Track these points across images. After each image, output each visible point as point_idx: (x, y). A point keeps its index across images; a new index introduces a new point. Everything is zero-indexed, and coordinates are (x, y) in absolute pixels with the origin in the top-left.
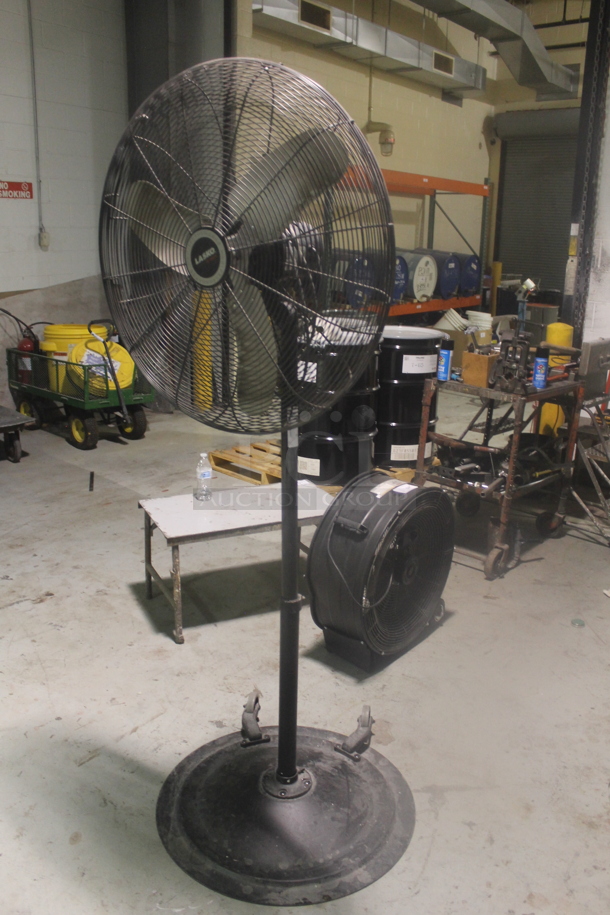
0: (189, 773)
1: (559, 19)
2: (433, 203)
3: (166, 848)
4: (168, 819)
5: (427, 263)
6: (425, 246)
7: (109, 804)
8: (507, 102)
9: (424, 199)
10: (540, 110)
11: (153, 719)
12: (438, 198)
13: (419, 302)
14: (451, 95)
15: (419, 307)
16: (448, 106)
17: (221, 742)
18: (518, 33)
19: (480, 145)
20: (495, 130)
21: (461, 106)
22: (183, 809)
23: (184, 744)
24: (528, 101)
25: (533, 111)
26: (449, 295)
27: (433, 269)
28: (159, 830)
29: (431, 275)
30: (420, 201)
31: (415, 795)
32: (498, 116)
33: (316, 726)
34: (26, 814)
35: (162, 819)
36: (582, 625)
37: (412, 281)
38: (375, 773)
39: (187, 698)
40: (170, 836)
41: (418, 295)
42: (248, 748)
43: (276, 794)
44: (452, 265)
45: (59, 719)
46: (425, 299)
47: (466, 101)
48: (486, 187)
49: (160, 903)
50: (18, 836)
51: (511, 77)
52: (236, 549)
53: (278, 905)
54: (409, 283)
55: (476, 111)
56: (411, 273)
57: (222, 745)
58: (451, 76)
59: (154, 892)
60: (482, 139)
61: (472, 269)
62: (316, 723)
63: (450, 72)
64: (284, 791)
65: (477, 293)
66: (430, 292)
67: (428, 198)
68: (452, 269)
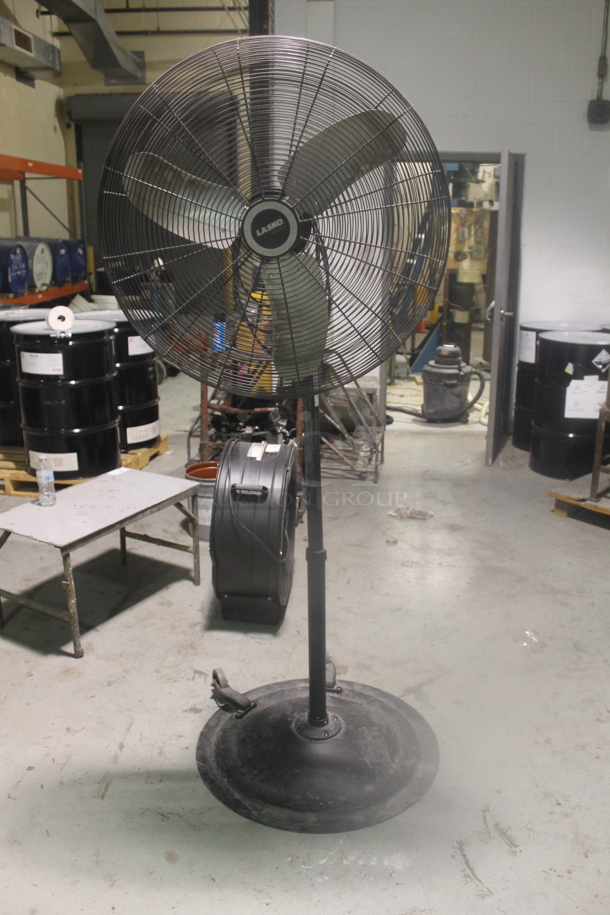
0: (213, 759)
1: (124, 6)
2: (24, 188)
3: (262, 823)
4: (238, 801)
5: (43, 251)
6: (21, 233)
7: (170, 816)
8: (76, 85)
9: (12, 184)
10: (110, 94)
11: (128, 731)
12: (28, 183)
13: (40, 292)
14: (23, 75)
15: (40, 296)
16: (22, 86)
17: (213, 723)
18: (93, 16)
19: (55, 128)
20: (69, 114)
21: (33, 86)
22: (243, 788)
23: (181, 739)
24: (96, 85)
25: (103, 95)
26: (64, 282)
27: (48, 256)
28: (241, 814)
29: (46, 262)
30: (9, 187)
31: (402, 699)
32: (70, 99)
33: (278, 681)
34: (98, 863)
35: (234, 806)
36: (395, 542)
37: (32, 270)
38: (360, 695)
39: (141, 701)
40: (255, 813)
41: (38, 284)
42: (245, 718)
43: (322, 737)
44: (63, 252)
45: (30, 769)
46: (44, 288)
47: (37, 82)
48: (80, 171)
49: (304, 863)
50: (112, 884)
51: (84, 58)
52: (41, 558)
53: (392, 817)
54: (29, 272)
55: (47, 93)
56: (30, 262)
57: (217, 725)
58: (32, 55)
59: (289, 859)
60: (55, 122)
61: (79, 254)
62: (275, 678)
63: (30, 50)
64: (326, 732)
65: (85, 278)
66: (47, 279)
67: (17, 184)
68: (63, 255)
